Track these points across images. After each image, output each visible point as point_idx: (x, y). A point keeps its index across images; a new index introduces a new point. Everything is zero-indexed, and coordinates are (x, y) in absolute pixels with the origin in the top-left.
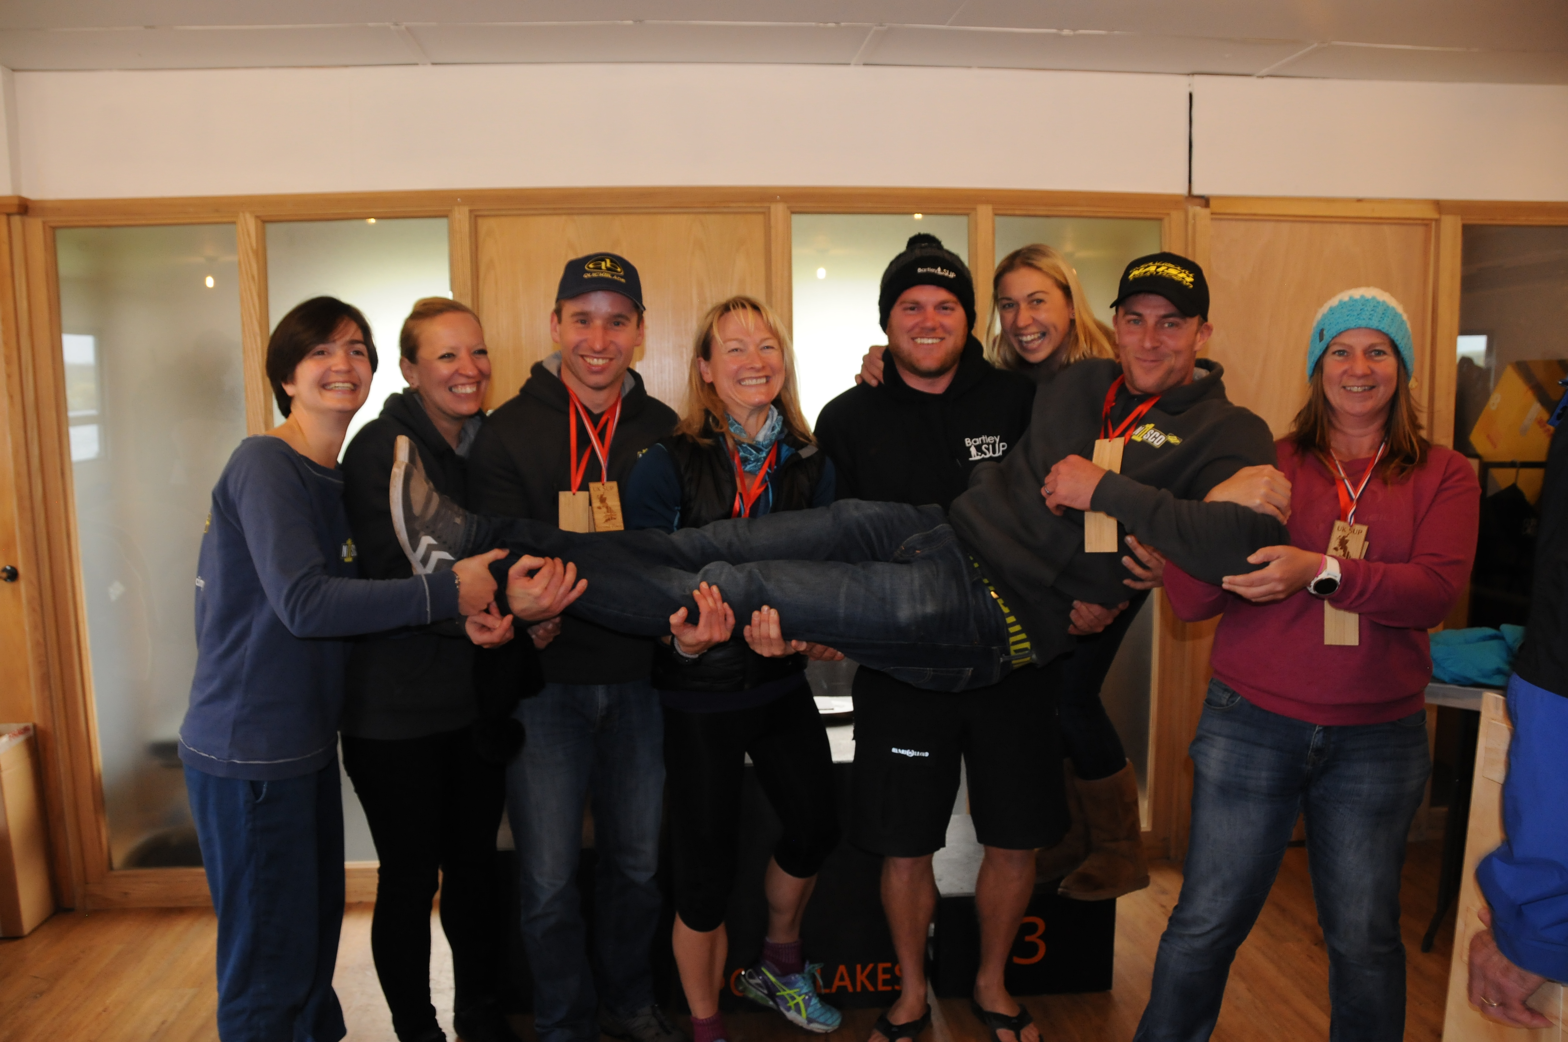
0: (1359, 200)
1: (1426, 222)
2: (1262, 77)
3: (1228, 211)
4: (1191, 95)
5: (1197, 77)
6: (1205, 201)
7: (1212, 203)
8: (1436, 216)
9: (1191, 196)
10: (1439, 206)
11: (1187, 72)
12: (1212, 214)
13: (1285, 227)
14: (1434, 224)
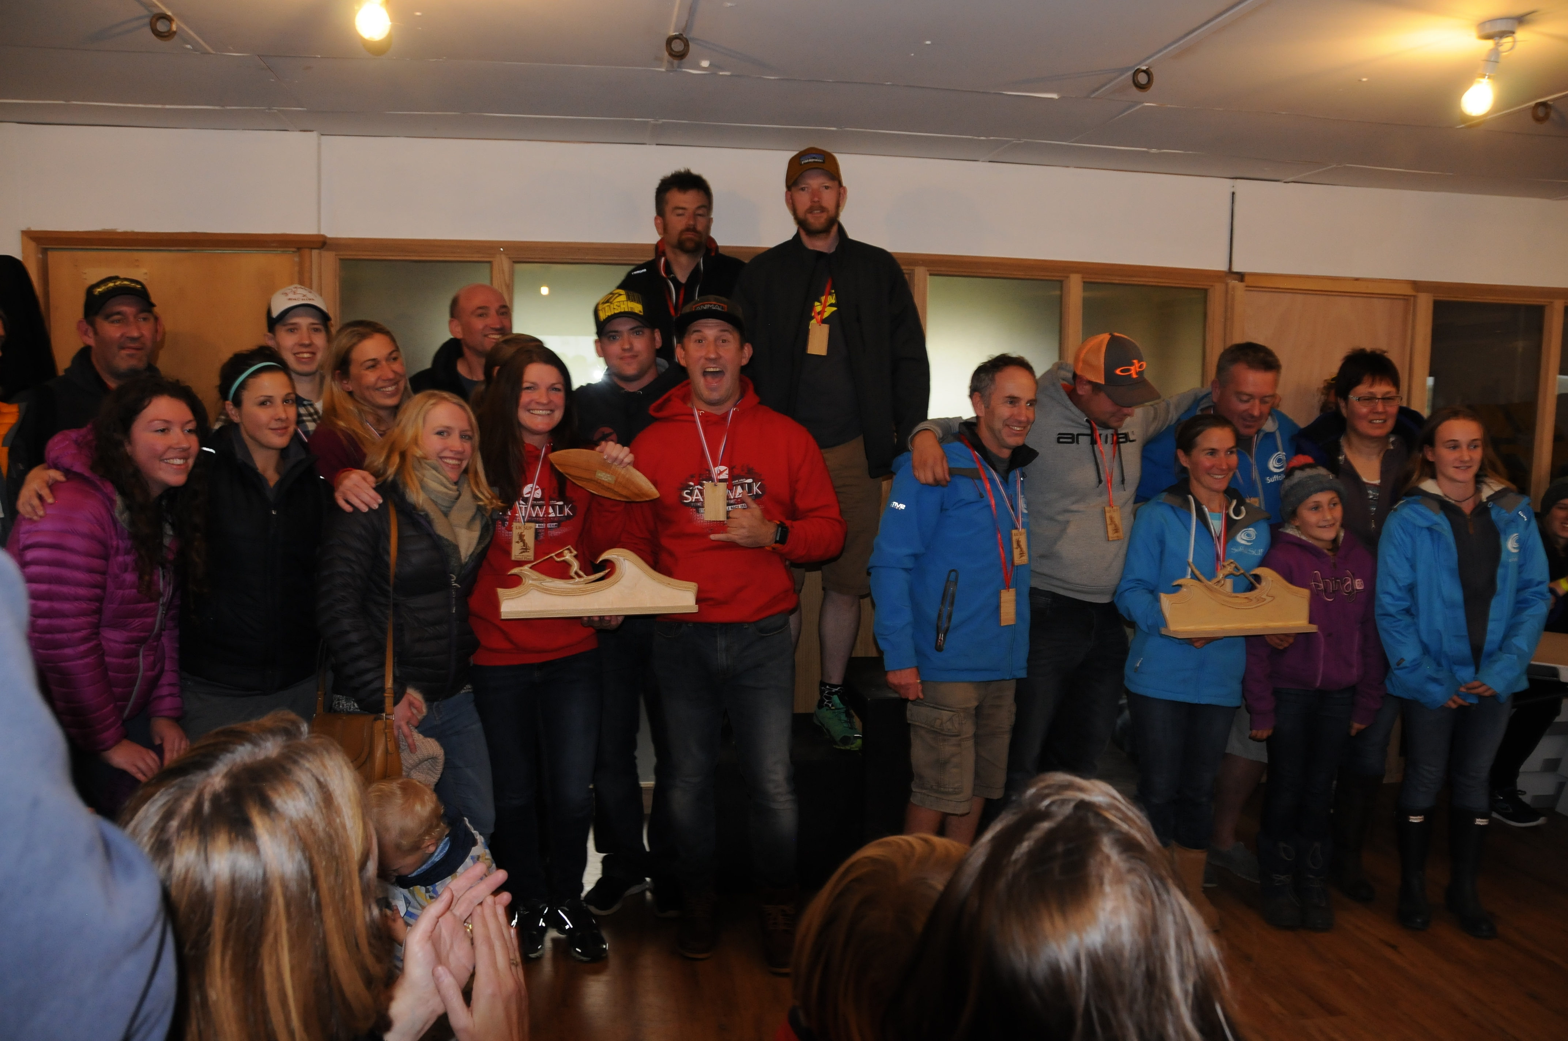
0: (1357, 279)
1: (1406, 297)
2: (1289, 182)
3: (1257, 285)
4: (1233, 193)
5: (1239, 180)
6: (1241, 276)
7: (1247, 278)
8: (1413, 293)
9: (1230, 273)
10: (1418, 286)
11: (1231, 177)
12: (1247, 286)
13: (1300, 298)
14: (1412, 298)
